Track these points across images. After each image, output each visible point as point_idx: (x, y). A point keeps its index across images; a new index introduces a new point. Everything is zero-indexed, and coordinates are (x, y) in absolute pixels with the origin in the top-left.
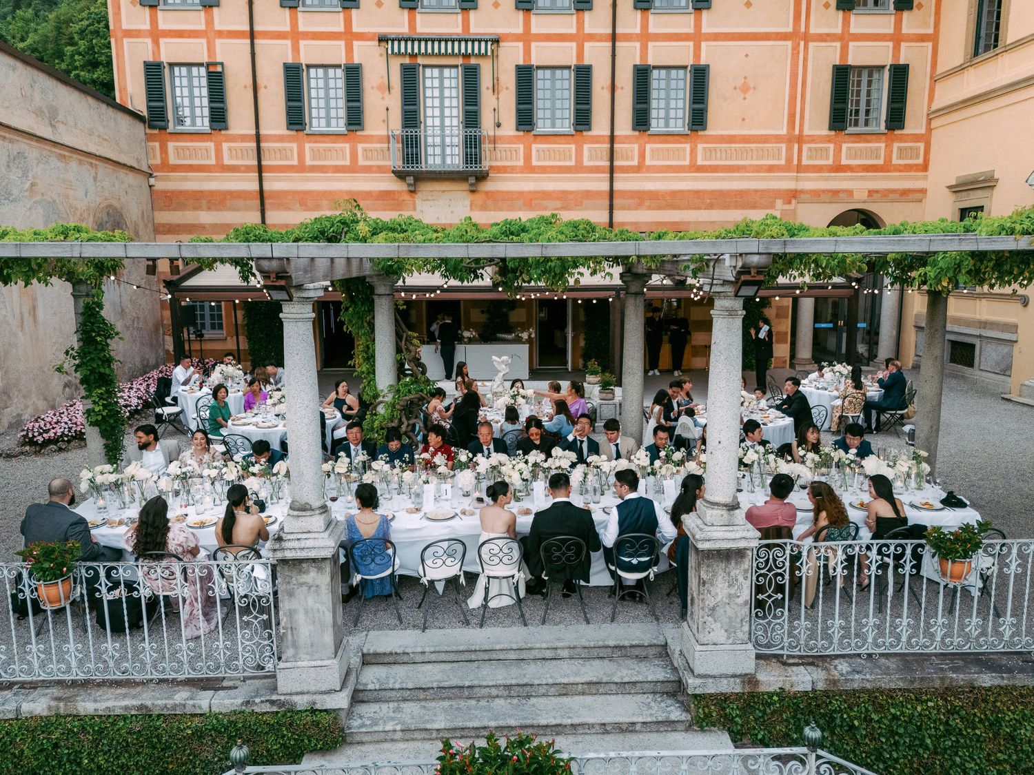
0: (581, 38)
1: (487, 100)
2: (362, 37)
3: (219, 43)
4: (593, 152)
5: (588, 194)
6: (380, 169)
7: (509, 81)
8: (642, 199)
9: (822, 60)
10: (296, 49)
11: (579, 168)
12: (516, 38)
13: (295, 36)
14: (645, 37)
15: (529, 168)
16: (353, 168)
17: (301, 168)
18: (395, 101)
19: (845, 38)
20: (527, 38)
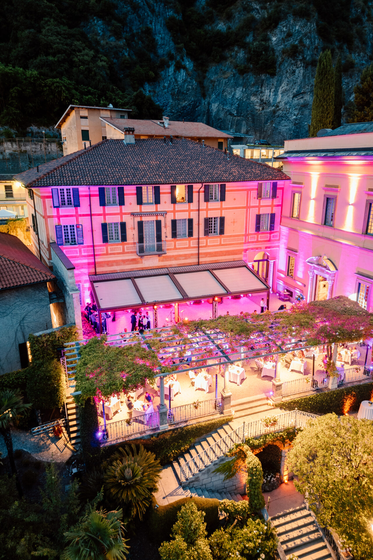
0: (189, 211)
1: (163, 230)
2: (125, 214)
3: (80, 218)
4: (193, 243)
5: (192, 255)
6: (132, 252)
7: (169, 224)
8: (207, 254)
9: (254, 213)
10: (105, 219)
11: (189, 247)
12: (171, 212)
13: (104, 215)
14: (207, 210)
15: (175, 248)
16: (124, 253)
17: (107, 254)
18: (136, 232)
19: (259, 207)
20: (174, 211)
